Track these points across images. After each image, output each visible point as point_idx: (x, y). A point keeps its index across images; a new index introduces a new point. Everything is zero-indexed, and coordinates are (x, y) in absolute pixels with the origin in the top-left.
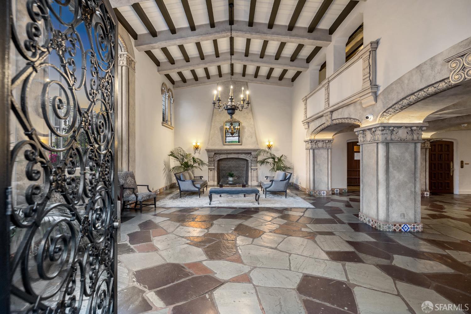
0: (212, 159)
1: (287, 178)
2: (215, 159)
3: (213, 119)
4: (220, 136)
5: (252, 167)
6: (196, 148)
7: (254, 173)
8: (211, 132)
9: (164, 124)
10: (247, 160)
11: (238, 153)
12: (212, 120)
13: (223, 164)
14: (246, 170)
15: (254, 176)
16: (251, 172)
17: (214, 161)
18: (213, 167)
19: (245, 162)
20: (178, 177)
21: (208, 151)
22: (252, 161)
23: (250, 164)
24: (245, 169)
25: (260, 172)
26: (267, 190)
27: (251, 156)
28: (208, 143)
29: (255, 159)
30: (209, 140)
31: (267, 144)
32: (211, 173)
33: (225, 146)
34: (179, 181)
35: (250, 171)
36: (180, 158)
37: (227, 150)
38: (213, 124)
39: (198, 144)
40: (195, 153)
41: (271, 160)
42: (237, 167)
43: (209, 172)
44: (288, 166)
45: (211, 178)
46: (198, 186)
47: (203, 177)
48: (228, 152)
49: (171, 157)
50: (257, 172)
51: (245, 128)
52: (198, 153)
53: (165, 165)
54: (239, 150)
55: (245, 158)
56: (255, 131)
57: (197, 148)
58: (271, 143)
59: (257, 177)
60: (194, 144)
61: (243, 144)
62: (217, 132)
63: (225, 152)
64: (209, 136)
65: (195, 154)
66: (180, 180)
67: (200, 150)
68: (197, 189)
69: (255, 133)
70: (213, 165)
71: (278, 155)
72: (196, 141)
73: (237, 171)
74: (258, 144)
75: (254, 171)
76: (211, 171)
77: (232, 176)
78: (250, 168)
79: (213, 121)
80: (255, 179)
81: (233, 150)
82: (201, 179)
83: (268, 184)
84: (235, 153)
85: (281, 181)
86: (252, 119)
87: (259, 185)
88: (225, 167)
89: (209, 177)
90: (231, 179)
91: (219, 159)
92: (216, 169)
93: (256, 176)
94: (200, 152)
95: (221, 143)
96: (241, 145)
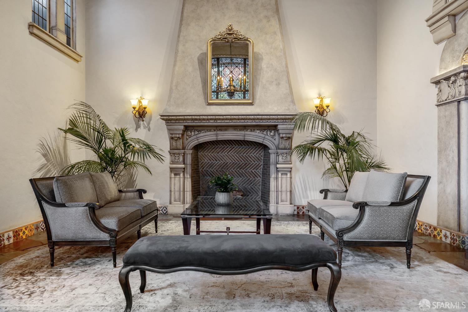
0: (179, 144)
1: (409, 195)
2: (186, 142)
3: (182, 34)
4: (199, 79)
5: (278, 166)
6: (139, 113)
7: (284, 181)
8: (177, 68)
9: (36, 31)
10: (265, 147)
11: (245, 127)
12: (179, 36)
13: (206, 157)
14: (264, 174)
15: (284, 189)
16: (277, 178)
17: (184, 148)
18: (183, 166)
19: (261, 153)
20: (45, 192)
21: (169, 120)
22: (278, 148)
23: (273, 157)
24: (260, 171)
25: (297, 178)
26: (346, 238)
27: (277, 137)
28: (169, 101)
29: (286, 144)
30: (171, 89)
31: (317, 102)
32: (177, 181)
33: (212, 107)
34: (45, 205)
35: (273, 176)
36: (91, 139)
37: (216, 118)
38: (181, 48)
39: (145, 103)
40: (138, 127)
41: (327, 145)
42: (241, 167)
43: (171, 178)
44: (377, 160)
45: (177, 194)
46: (111, 223)
47: (145, 192)
48: (219, 123)
49: (69, 136)
50: (291, 178)
51: (262, 59)
52: (145, 128)
53: (45, 156)
54: (246, 117)
55: (260, 140)
56: (287, 67)
57: (141, 114)
58: (327, 101)
59: (291, 191)
60: (134, 103)
61: (257, 102)
62: (190, 69)
63: (212, 123)
64: (172, 83)
65: (136, 130)
66: (52, 201)
67: (150, 120)
68: (105, 236)
69: (288, 73)
70: (181, 159)
71: (346, 130)
72: (138, 96)
73: (241, 175)
74: (293, 102)
75: (285, 176)
76: (175, 174)
77: (225, 187)
78: (272, 169)
79: (181, 38)
80: (285, 196)
81: (232, 117)
82: (141, 197)
83: (346, 218)
84: (235, 127)
85: (393, 204)
86: (279, 35)
87: (296, 213)
88: (211, 166)
89: (171, 191)
90: (221, 197)
91: (195, 143)
92: (189, 169)
93: (289, 190)
94: (149, 124)
95: (201, 99)
96: (251, 104)
